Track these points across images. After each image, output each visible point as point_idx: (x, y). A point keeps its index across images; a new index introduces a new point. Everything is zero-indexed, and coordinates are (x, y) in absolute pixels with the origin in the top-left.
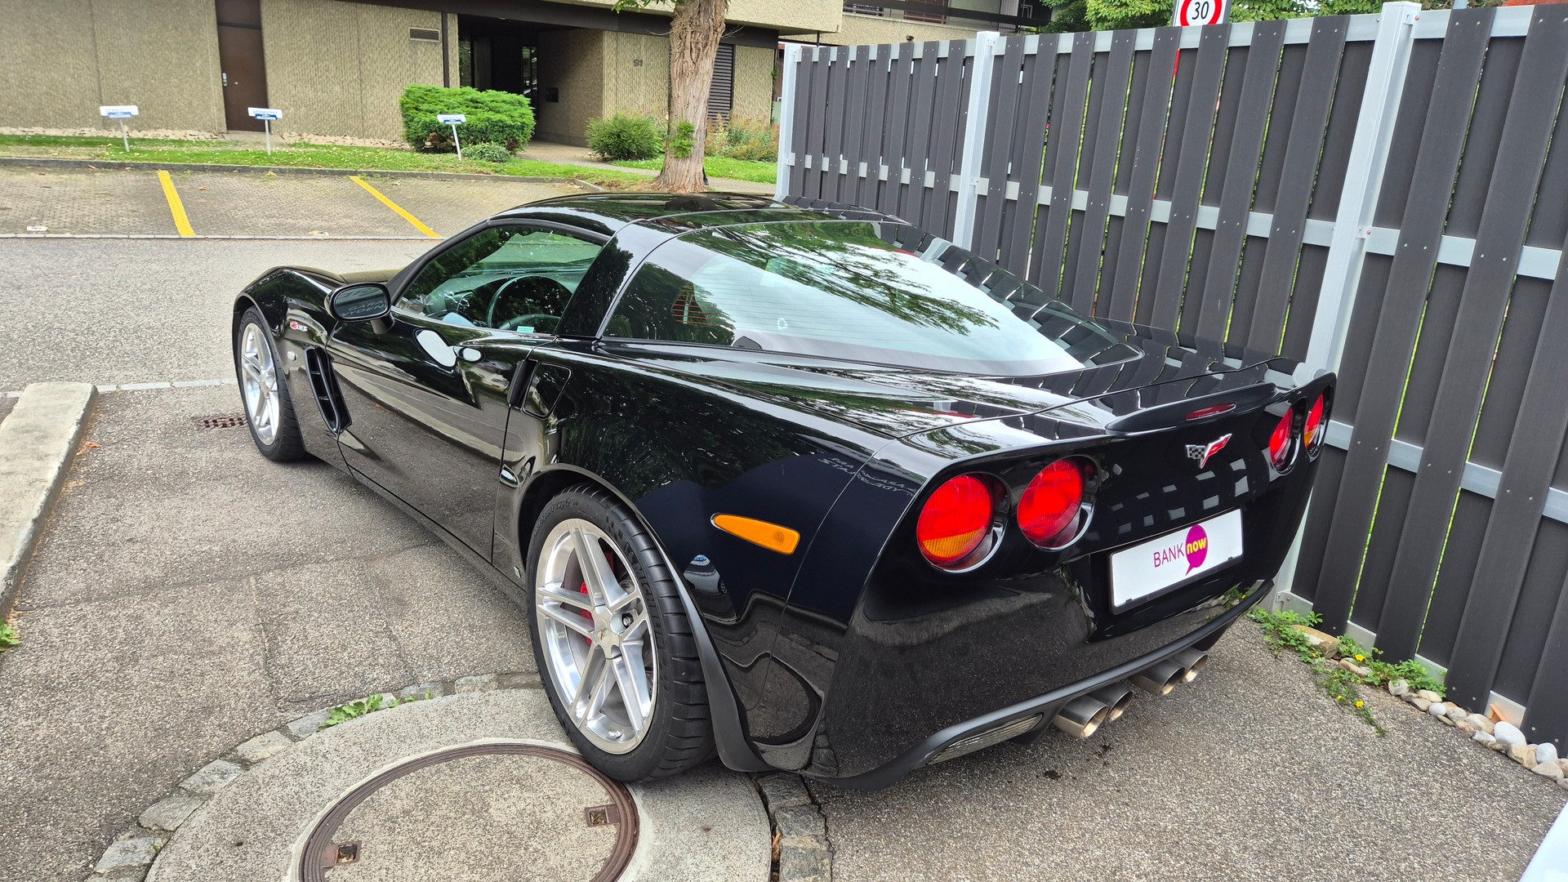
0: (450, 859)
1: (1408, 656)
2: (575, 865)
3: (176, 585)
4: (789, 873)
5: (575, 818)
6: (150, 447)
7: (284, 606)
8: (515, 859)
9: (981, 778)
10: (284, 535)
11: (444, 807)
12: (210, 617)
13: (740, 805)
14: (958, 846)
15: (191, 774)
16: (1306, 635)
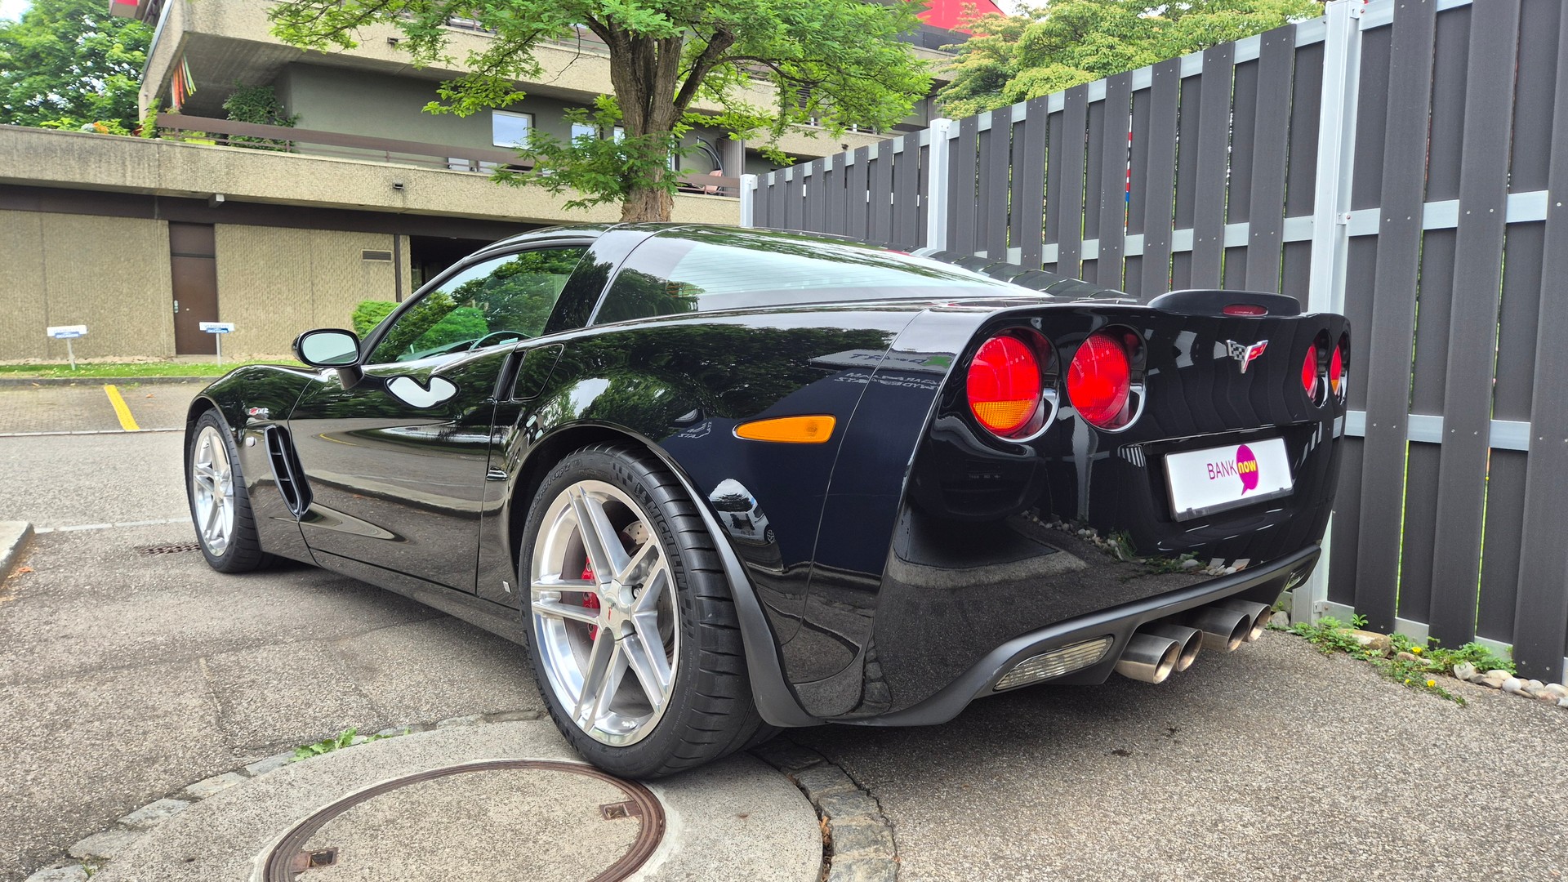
0: (445, 856)
1: (1468, 639)
2: (595, 851)
3: (113, 668)
4: (845, 845)
5: (589, 814)
6: (87, 570)
7: (239, 677)
8: (523, 850)
9: (1043, 759)
10: (238, 625)
11: (434, 814)
12: (154, 690)
13: (777, 795)
14: (1034, 813)
15: (131, 811)
16: (1354, 636)
